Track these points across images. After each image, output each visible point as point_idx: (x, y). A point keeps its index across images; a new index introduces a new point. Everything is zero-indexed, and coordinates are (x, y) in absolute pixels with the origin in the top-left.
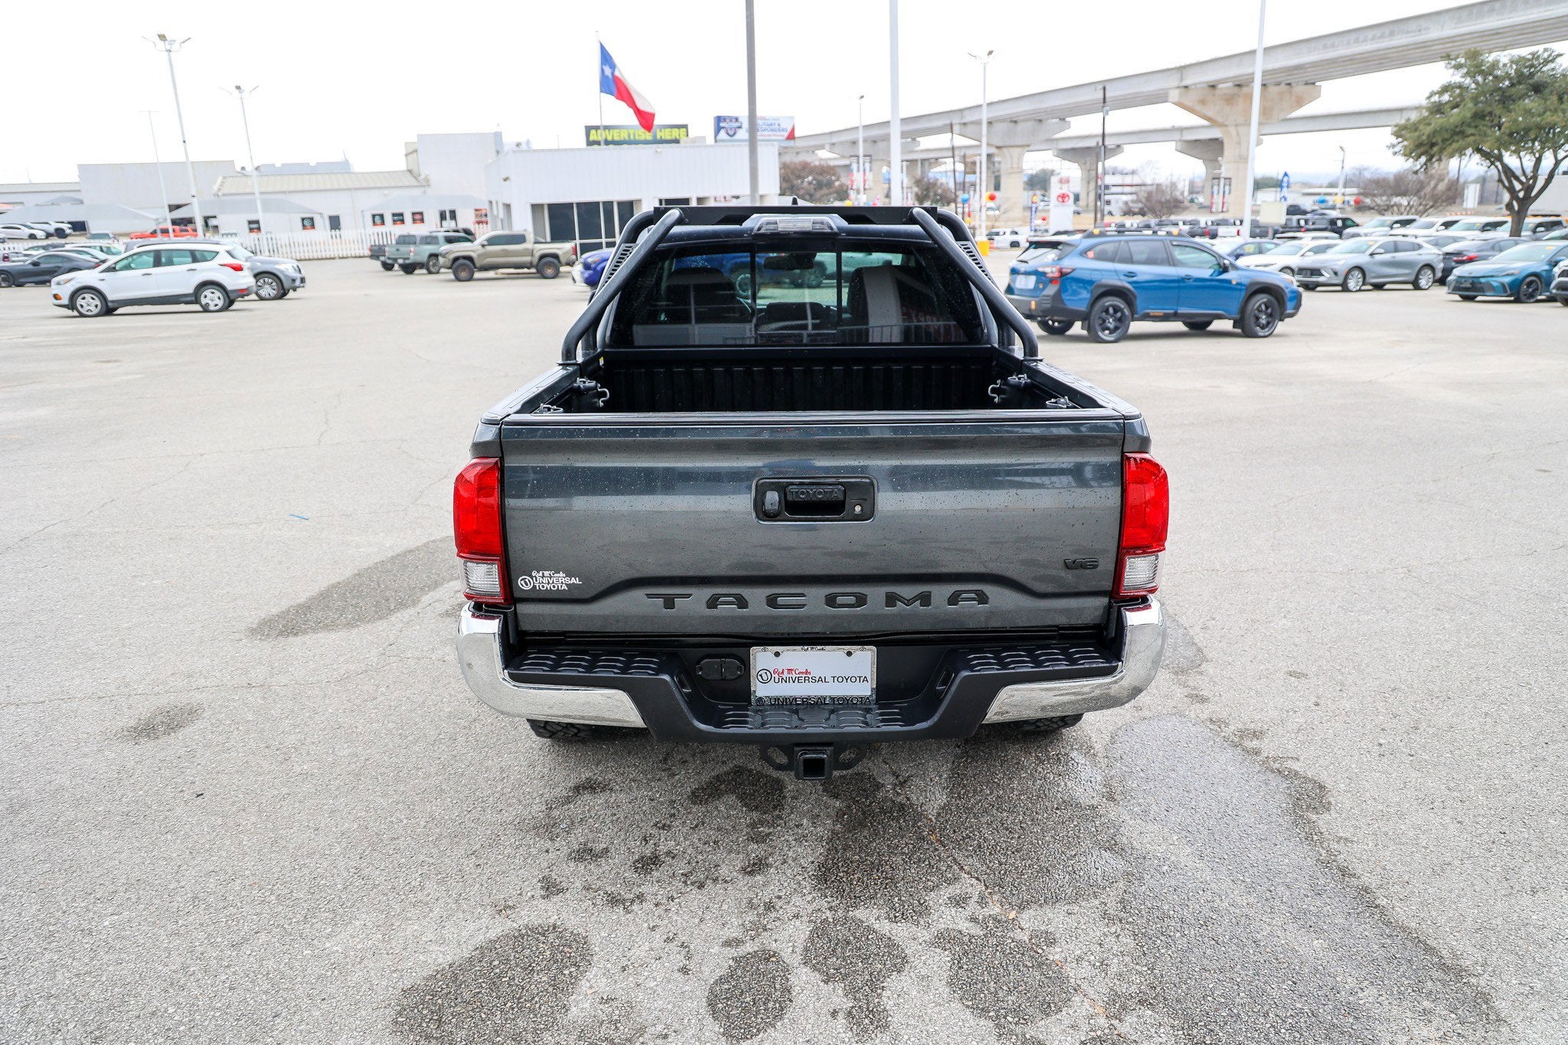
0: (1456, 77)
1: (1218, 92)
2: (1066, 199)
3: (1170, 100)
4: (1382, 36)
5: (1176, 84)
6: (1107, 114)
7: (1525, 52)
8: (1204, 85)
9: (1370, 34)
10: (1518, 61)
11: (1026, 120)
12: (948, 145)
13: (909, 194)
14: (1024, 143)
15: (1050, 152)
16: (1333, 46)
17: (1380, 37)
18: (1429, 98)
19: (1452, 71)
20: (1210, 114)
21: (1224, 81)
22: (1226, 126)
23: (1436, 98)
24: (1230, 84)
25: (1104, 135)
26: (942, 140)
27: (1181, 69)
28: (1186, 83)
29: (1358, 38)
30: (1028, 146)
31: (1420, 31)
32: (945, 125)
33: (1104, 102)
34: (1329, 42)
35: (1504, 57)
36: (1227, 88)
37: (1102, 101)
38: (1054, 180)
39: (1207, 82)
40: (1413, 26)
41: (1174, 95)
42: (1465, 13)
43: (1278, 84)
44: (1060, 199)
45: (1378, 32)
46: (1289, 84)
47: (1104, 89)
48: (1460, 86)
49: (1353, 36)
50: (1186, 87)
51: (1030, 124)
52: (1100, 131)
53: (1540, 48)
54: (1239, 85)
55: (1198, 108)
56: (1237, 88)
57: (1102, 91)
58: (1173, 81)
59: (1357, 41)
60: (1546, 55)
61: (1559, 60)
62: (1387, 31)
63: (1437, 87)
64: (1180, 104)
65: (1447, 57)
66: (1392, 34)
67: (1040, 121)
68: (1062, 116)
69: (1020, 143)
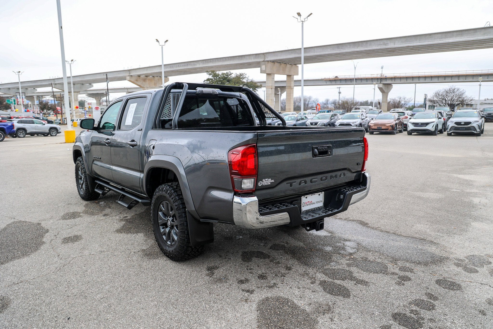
0: (210, 77)
1: (141, 78)
2: (98, 109)
3: (127, 79)
4: (185, 66)
5: (128, 75)
6: (108, 83)
7: (225, 72)
8: (137, 76)
9: (182, 65)
10: (223, 74)
11: (78, 84)
12: (51, 90)
13: (38, 107)
14: (78, 91)
15: (85, 95)
16: (172, 67)
17: (184, 66)
18: (204, 82)
19: (208, 75)
20: (139, 84)
21: (143, 75)
22: (144, 88)
23: (206, 82)
24: (144, 76)
25: (108, 89)
26: (49, 89)
27: (129, 71)
28: (131, 74)
29: (179, 65)
30: (79, 92)
31: (194, 65)
32: (49, 84)
33: (107, 79)
34: (171, 66)
35: (220, 73)
36: (143, 77)
37: (106, 78)
38: (86, 104)
39: (137, 75)
40: (192, 63)
41: (128, 78)
42: (204, 61)
43: (157, 77)
44: (96, 109)
45: (184, 64)
46: (154, 77)
47: (107, 75)
48: (211, 79)
49: (177, 65)
50: (131, 76)
51: (79, 85)
52: (106, 88)
53: (228, 71)
54: (147, 76)
55: (135, 82)
56: (146, 77)
57: (106, 76)
58: (127, 74)
59: (179, 66)
60: (229, 73)
61: (232, 74)
62: (186, 64)
63: (206, 79)
64: (130, 81)
65: (207, 72)
66: (187, 65)
67: (83, 84)
68: (90, 83)
69: (76, 91)
